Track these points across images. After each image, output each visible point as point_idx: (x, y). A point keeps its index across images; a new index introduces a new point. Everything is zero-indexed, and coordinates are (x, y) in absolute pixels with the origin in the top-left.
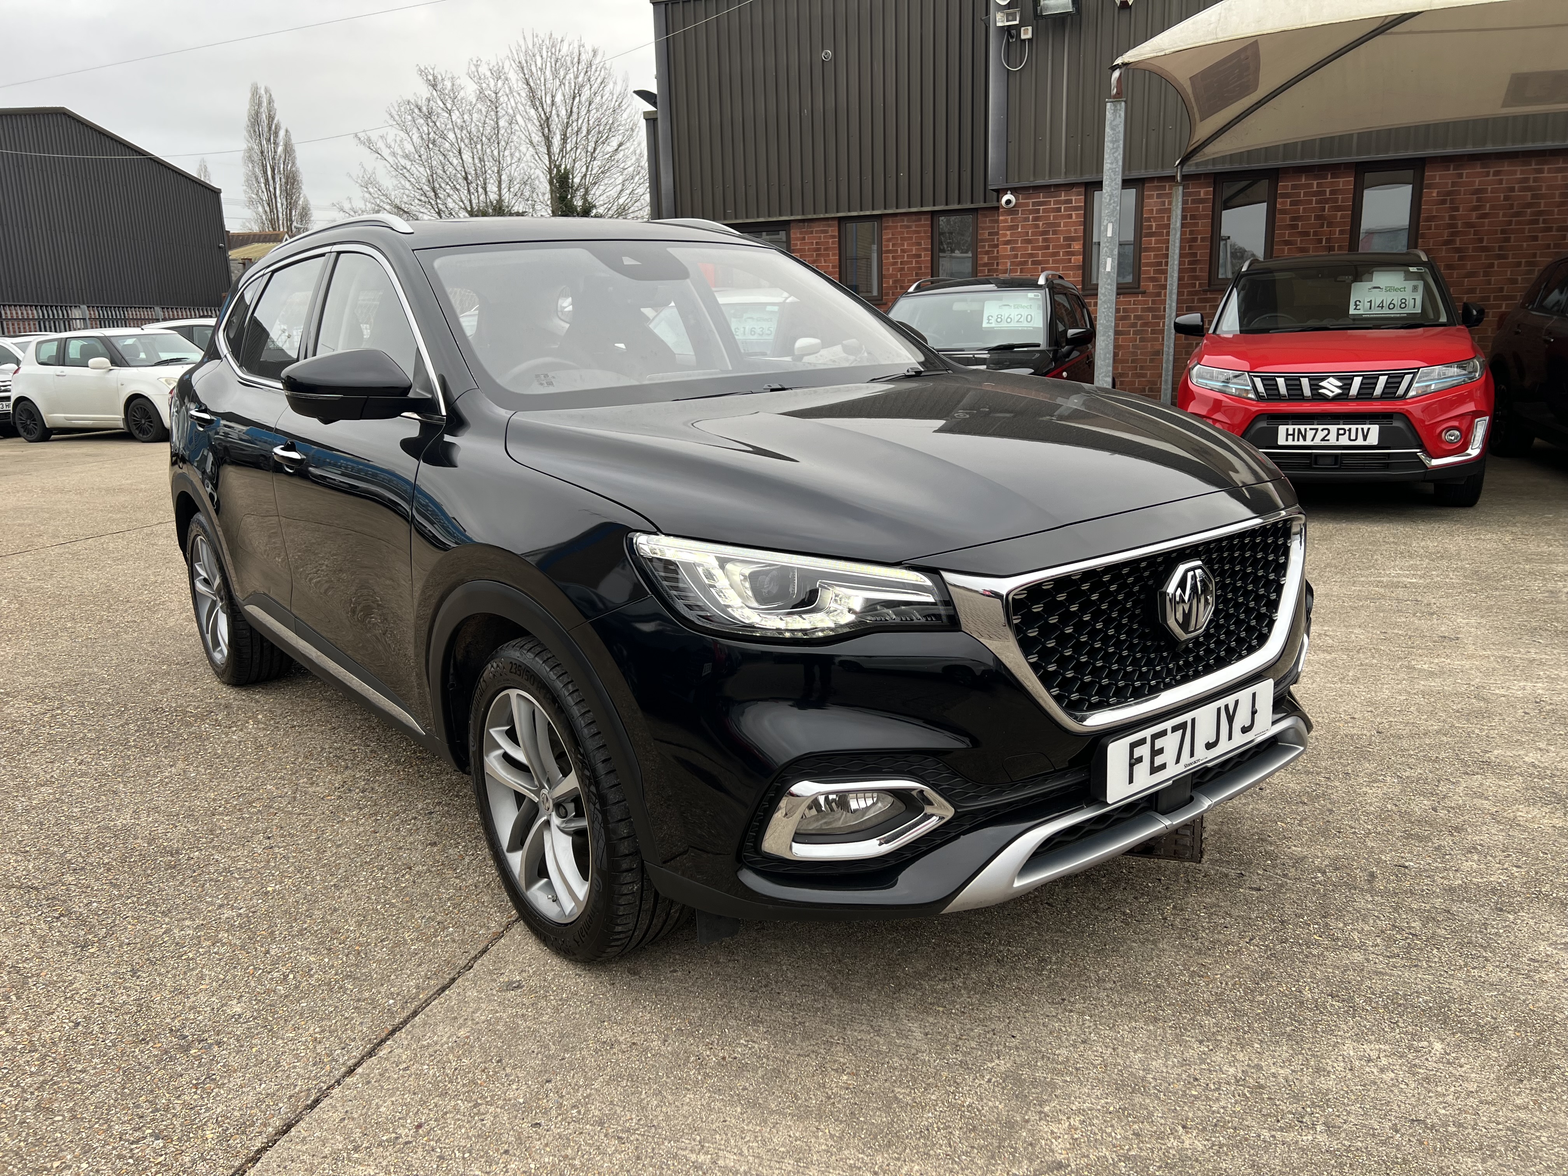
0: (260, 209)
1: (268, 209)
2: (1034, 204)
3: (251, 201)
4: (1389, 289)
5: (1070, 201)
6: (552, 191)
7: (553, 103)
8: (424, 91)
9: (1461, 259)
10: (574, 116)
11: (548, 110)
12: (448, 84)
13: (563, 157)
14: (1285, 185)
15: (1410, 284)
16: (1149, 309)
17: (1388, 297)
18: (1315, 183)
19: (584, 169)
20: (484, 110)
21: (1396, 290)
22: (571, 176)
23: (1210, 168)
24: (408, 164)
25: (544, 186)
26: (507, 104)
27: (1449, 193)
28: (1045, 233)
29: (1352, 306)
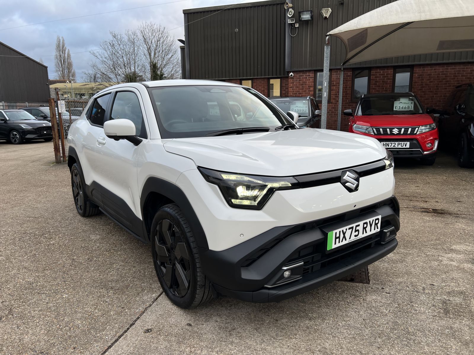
0: (59, 73)
1: (62, 73)
2: (299, 76)
3: (57, 71)
4: (405, 103)
5: (310, 75)
6: (151, 69)
7: (152, 43)
8: (111, 38)
9: (424, 94)
10: (158, 47)
11: (150, 45)
12: (119, 37)
13: (154, 59)
14: (373, 72)
15: (410, 102)
16: (333, 108)
17: (404, 106)
18: (382, 71)
19: (161, 63)
20: (130, 45)
21: (406, 103)
22: (157, 65)
23: (352, 66)
24: (106, 60)
25: (148, 67)
26: (137, 43)
27: (421, 75)
28: (302, 85)
29: (394, 108)
